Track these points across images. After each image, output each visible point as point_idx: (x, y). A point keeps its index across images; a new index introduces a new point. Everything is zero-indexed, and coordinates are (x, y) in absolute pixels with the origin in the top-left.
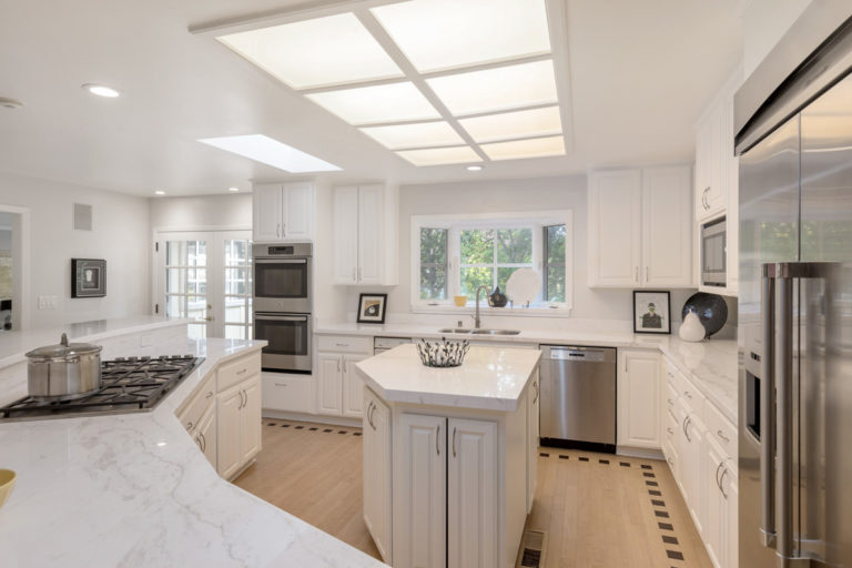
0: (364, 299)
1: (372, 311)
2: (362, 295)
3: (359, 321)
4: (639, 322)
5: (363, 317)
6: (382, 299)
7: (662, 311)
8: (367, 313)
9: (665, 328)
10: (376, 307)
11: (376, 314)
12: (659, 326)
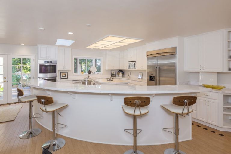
0: (62, 73)
1: (64, 76)
2: (61, 73)
3: (61, 78)
4: (112, 75)
5: (62, 77)
6: (66, 73)
7: (114, 73)
8: (63, 76)
9: (115, 76)
10: (65, 75)
11: (65, 76)
12: (114, 75)
